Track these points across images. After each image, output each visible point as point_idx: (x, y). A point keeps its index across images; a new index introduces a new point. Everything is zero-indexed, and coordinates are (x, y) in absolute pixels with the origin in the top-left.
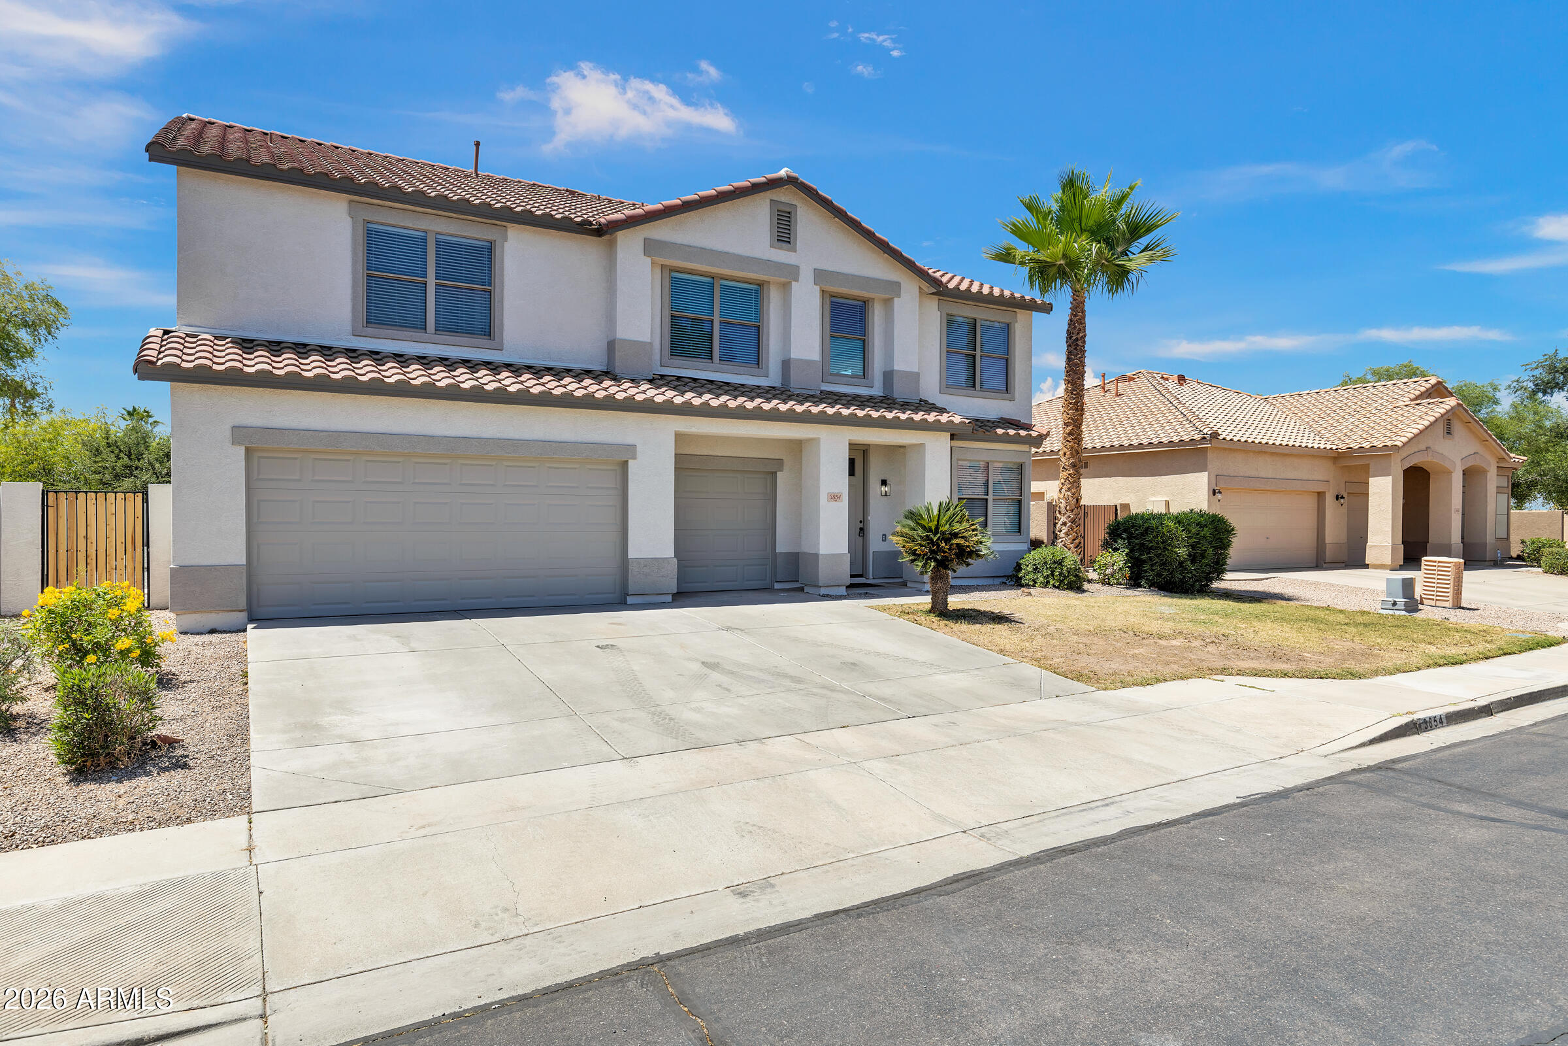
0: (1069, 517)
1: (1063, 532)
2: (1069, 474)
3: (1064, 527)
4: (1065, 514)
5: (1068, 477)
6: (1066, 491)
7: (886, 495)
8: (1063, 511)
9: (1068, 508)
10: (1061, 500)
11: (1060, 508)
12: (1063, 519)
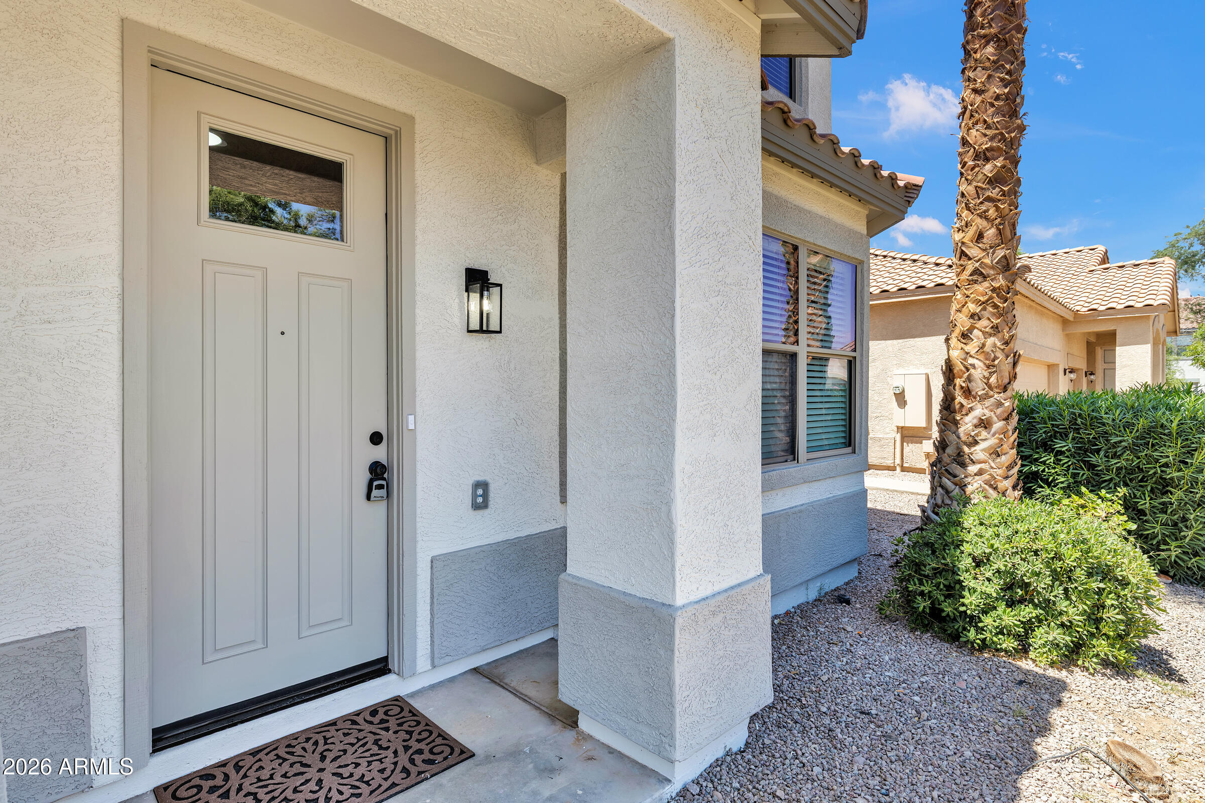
0: (999, 404)
1: (983, 445)
2: (994, 290)
3: (984, 434)
4: (986, 397)
5: (991, 298)
6: (987, 335)
7: (482, 330)
8: (979, 388)
9: (993, 380)
10: (971, 361)
11: (969, 379)
12: (979, 411)
